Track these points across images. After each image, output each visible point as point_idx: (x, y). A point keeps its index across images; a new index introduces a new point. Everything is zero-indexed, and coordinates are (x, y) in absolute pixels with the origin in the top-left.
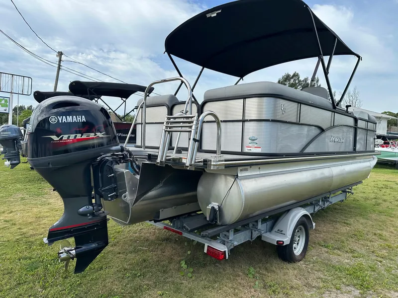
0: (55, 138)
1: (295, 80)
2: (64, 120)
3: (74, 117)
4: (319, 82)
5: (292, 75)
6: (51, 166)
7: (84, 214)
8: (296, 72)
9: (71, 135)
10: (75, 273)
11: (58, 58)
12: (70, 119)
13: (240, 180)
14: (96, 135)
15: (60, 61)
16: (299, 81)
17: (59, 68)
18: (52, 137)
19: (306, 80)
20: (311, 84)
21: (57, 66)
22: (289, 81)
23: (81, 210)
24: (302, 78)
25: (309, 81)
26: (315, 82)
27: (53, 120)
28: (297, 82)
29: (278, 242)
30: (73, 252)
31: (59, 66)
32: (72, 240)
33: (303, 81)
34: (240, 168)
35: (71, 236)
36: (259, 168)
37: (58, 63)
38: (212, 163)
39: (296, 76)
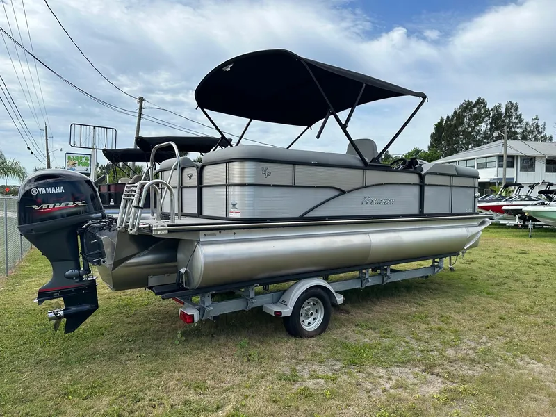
0: (35, 207)
1: (479, 109)
2: (44, 191)
3: (53, 188)
4: (519, 110)
5: (474, 102)
6: (34, 232)
7: (70, 278)
8: (480, 98)
9: (50, 205)
10: (65, 332)
11: (139, 105)
12: (49, 190)
13: (203, 245)
14: (74, 203)
15: (141, 108)
16: (487, 111)
17: (140, 118)
18: (33, 206)
19: (497, 108)
20: (506, 114)
21: (137, 115)
22: (471, 110)
23: (67, 273)
24: (490, 106)
25: (503, 110)
26: (512, 111)
27: (34, 191)
28: (483, 111)
29: (275, 312)
30: (62, 313)
31: (140, 114)
32: (61, 301)
33: (492, 110)
34: (202, 233)
35: (60, 297)
36: (234, 233)
37: (138, 111)
38: (153, 228)
39: (482, 103)
